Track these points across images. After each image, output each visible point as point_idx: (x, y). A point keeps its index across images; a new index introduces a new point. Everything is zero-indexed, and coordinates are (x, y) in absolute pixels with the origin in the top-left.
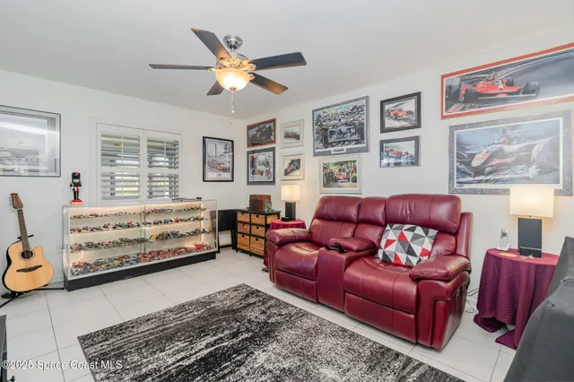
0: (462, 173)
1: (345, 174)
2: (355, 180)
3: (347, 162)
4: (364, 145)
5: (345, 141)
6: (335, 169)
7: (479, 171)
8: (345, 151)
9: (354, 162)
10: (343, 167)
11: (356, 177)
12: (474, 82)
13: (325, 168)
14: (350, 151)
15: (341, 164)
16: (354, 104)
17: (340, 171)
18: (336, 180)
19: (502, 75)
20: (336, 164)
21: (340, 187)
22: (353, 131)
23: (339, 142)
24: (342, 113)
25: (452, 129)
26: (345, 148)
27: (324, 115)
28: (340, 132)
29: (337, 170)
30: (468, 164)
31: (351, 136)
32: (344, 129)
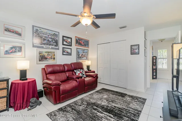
0: (78, 58)
1: (50, 56)
2: (54, 59)
3: (51, 52)
4: (58, 47)
5: (50, 44)
6: (46, 54)
7: (80, 58)
8: (50, 48)
9: (54, 52)
10: (49, 54)
11: (55, 58)
12: (80, 40)
13: (40, 53)
14: (52, 48)
15: (49, 52)
16: (55, 32)
17: (48, 55)
18: (46, 58)
19: (83, 41)
20: (46, 52)
21: (48, 61)
22: (54, 42)
23: (48, 44)
24: (50, 34)
25: (77, 48)
26: (50, 47)
27: (40, 30)
28: (48, 40)
29: (47, 55)
30: (79, 56)
31: (53, 43)
32: (50, 40)
